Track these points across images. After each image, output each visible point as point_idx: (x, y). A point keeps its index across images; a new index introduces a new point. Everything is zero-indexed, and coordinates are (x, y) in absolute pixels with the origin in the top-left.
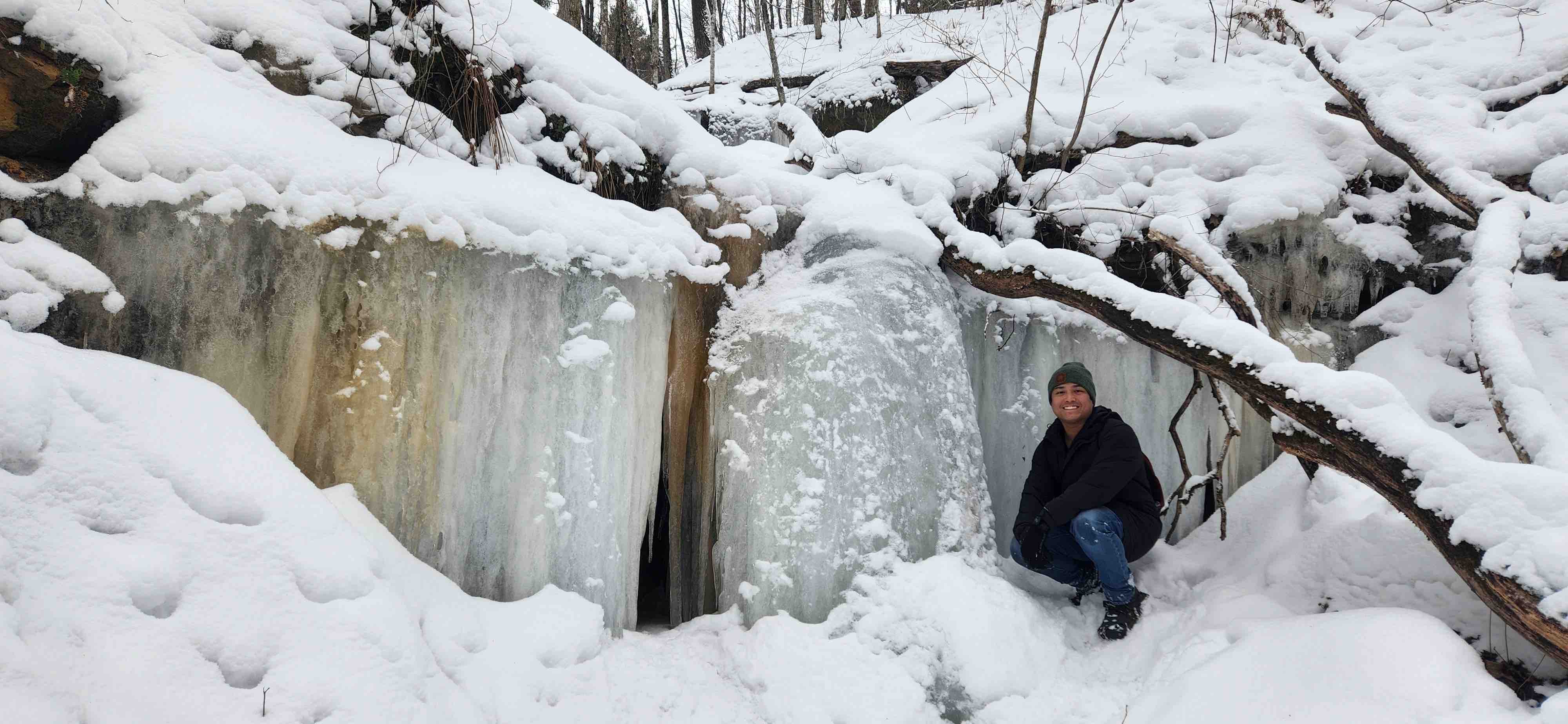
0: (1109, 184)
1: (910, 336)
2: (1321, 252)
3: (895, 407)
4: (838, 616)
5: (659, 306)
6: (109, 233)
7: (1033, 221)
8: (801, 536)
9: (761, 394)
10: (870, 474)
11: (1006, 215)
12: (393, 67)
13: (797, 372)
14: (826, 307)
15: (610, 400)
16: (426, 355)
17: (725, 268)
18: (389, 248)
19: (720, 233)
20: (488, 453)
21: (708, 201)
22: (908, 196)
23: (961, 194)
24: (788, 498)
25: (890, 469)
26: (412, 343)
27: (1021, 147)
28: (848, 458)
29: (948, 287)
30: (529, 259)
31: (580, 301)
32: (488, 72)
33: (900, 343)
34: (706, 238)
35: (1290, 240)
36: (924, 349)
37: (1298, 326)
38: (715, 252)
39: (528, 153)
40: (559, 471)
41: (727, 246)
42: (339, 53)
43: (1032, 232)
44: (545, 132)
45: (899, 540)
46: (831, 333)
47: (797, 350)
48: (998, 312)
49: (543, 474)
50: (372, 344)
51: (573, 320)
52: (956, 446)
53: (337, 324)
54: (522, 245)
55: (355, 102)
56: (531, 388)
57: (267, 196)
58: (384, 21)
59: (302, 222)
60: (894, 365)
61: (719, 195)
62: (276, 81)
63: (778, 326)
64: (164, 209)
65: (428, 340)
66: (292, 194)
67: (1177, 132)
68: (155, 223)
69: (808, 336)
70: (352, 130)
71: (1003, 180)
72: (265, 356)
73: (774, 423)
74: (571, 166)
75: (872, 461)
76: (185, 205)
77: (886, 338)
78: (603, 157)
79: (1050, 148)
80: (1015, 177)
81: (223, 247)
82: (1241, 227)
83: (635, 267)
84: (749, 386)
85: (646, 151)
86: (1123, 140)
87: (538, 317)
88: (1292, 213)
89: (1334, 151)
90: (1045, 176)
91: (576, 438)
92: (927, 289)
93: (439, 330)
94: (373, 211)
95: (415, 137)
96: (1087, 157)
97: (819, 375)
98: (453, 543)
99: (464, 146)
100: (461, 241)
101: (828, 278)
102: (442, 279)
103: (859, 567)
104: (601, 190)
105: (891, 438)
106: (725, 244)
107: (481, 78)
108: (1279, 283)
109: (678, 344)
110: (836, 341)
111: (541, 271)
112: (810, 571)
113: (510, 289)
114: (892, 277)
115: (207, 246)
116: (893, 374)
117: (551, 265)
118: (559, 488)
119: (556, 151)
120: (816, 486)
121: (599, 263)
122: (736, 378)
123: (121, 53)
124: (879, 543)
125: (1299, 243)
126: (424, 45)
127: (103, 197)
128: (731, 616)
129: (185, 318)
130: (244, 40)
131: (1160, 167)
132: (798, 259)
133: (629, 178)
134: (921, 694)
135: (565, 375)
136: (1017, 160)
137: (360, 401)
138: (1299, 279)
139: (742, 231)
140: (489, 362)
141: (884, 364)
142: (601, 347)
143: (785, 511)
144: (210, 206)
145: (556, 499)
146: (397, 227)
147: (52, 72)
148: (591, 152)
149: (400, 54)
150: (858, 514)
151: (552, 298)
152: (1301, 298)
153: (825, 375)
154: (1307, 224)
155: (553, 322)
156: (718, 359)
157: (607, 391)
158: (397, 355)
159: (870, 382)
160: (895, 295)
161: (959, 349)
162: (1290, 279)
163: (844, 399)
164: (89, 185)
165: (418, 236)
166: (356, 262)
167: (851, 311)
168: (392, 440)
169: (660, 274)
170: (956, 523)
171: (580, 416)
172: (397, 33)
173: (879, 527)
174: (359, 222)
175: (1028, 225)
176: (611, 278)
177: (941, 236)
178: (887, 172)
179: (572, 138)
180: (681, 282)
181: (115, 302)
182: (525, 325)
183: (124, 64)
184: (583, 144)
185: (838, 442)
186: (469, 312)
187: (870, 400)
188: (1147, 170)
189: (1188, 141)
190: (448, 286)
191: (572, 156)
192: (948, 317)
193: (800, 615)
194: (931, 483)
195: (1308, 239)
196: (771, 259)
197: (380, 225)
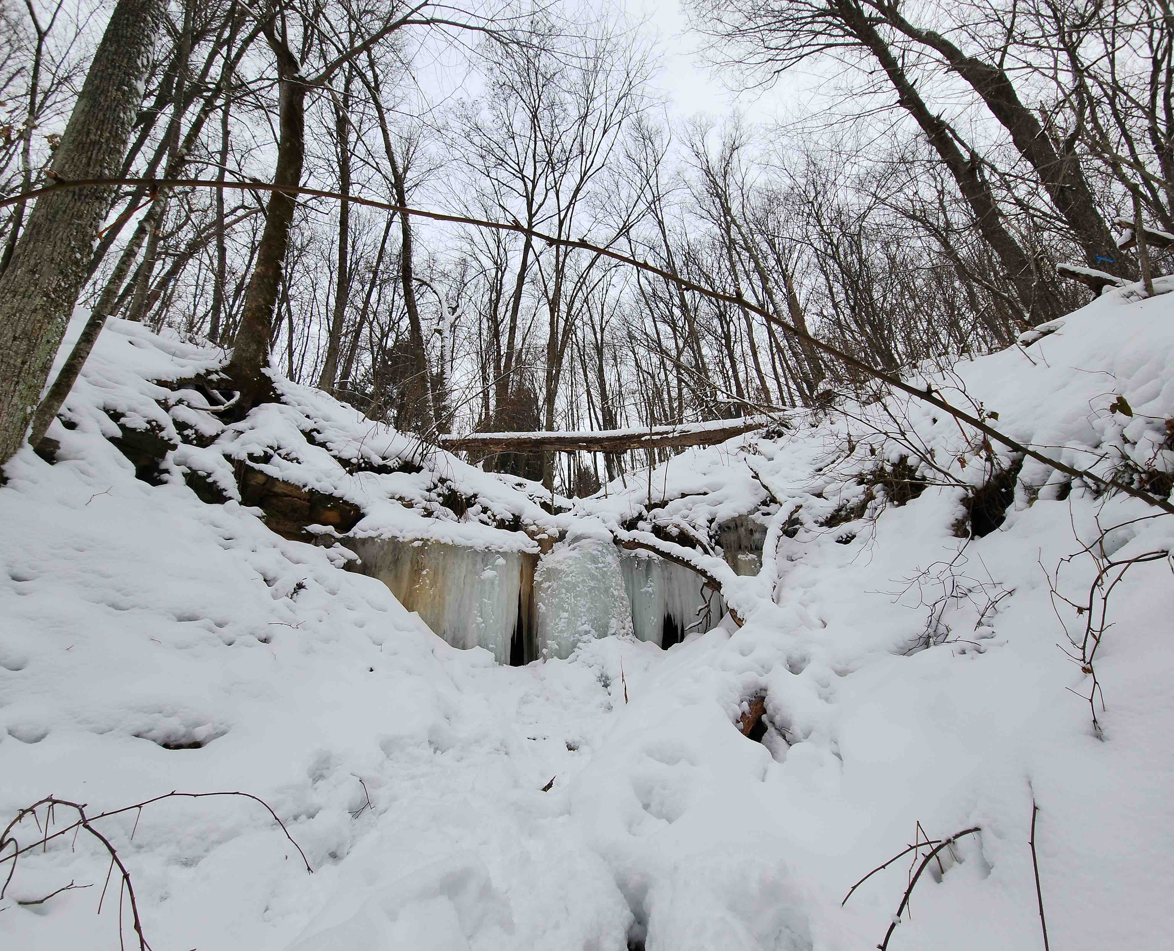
0: (676, 511)
1: (600, 565)
2: (750, 527)
3: (593, 588)
4: (572, 657)
5: (516, 561)
6: (359, 545)
7: (650, 526)
8: (562, 632)
9: (549, 587)
10: (583, 610)
11: (641, 524)
12: (437, 499)
13: (560, 579)
14: (570, 558)
15: (497, 589)
16: (440, 576)
17: (540, 548)
18: (430, 546)
19: (537, 537)
20: (459, 606)
21: (533, 528)
22: (604, 521)
23: (624, 519)
24: (557, 620)
25: (590, 608)
26: (436, 573)
27: (647, 502)
28: (576, 605)
29: (616, 549)
30: (471, 547)
31: (488, 560)
32: (463, 497)
33: (597, 568)
34: (533, 539)
35: (739, 523)
36: (605, 569)
37: (744, 553)
38: (536, 544)
39: (476, 519)
40: (481, 612)
41: (540, 542)
42: (422, 496)
43: (651, 529)
44: (482, 512)
45: (593, 631)
46: (571, 565)
47: (560, 571)
48: (636, 556)
49: (476, 612)
50: (424, 572)
51: (486, 565)
52: (616, 601)
53: (415, 568)
54: (469, 544)
55: (425, 509)
56: (472, 586)
57: (398, 534)
58: (436, 486)
59: (406, 540)
60: (594, 575)
61: (537, 526)
62: (404, 505)
63: (554, 565)
64: (372, 538)
65: (441, 571)
66: (404, 533)
67: (702, 491)
68: (370, 542)
69: (563, 567)
70: (424, 516)
71: (640, 514)
72: (396, 577)
73: (553, 596)
74: (488, 521)
75: (584, 606)
76: (377, 537)
77: (592, 566)
78: (498, 518)
79: (657, 501)
80: (645, 512)
81: (386, 547)
82: (721, 521)
83: (506, 548)
84: (546, 585)
85: (513, 515)
86: (683, 495)
87: (474, 565)
88: (736, 515)
89: (757, 492)
90: (656, 511)
91: (486, 601)
92: (607, 549)
93: (444, 569)
94: (425, 537)
95: (441, 516)
96: (670, 503)
97: (567, 579)
98: (449, 633)
99: (456, 518)
100: (451, 543)
101: (574, 549)
102: (445, 555)
103: (579, 640)
104: (498, 527)
105: (591, 598)
106: (539, 541)
107: (462, 499)
108: (736, 538)
109: (524, 573)
110: (572, 568)
111: (476, 551)
112: (563, 642)
113: (465, 556)
114: (595, 547)
115: (382, 547)
116: (593, 577)
117: (478, 549)
118: (481, 617)
119: (484, 517)
120: (566, 615)
121: (493, 548)
122: (542, 582)
123: (365, 502)
124: (587, 633)
125: (742, 525)
126: (446, 492)
127: (357, 537)
128: (541, 660)
129: (376, 567)
130: (397, 496)
131: (694, 503)
132: (567, 544)
133: (507, 523)
134: (595, 678)
135: (483, 582)
136: (646, 506)
137: (421, 588)
138: (742, 537)
139: (545, 536)
140: (459, 578)
141: (590, 574)
142: (494, 573)
143: (557, 624)
144: (383, 537)
145: (480, 620)
146: (432, 540)
147: (348, 508)
148: (495, 516)
149: (439, 495)
150: (579, 623)
151: (479, 559)
152: (745, 543)
153: (569, 579)
154: (744, 518)
155: (479, 566)
156: (537, 578)
157: (496, 587)
158: (431, 576)
159: (584, 580)
160: (595, 552)
161: (618, 569)
162: (739, 538)
163: (575, 586)
164: (355, 534)
165: (438, 542)
166: (421, 551)
167: (579, 559)
168: (429, 600)
169: (515, 551)
170: (615, 626)
171: (487, 594)
172: (439, 490)
173: (586, 627)
174: (422, 540)
175: (649, 527)
176: (498, 552)
177: (612, 532)
178: (597, 515)
179: (489, 513)
180: (524, 554)
181: (359, 562)
182: (470, 567)
183: (365, 505)
184: (493, 514)
185: (573, 600)
186: (454, 564)
187: (583, 586)
188: (690, 505)
189: (705, 494)
190: (447, 557)
191: (489, 518)
192: (614, 558)
193: (561, 658)
194: (606, 612)
195: (745, 523)
196: (556, 546)
197: (428, 540)
